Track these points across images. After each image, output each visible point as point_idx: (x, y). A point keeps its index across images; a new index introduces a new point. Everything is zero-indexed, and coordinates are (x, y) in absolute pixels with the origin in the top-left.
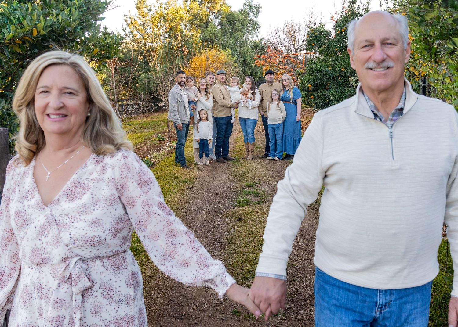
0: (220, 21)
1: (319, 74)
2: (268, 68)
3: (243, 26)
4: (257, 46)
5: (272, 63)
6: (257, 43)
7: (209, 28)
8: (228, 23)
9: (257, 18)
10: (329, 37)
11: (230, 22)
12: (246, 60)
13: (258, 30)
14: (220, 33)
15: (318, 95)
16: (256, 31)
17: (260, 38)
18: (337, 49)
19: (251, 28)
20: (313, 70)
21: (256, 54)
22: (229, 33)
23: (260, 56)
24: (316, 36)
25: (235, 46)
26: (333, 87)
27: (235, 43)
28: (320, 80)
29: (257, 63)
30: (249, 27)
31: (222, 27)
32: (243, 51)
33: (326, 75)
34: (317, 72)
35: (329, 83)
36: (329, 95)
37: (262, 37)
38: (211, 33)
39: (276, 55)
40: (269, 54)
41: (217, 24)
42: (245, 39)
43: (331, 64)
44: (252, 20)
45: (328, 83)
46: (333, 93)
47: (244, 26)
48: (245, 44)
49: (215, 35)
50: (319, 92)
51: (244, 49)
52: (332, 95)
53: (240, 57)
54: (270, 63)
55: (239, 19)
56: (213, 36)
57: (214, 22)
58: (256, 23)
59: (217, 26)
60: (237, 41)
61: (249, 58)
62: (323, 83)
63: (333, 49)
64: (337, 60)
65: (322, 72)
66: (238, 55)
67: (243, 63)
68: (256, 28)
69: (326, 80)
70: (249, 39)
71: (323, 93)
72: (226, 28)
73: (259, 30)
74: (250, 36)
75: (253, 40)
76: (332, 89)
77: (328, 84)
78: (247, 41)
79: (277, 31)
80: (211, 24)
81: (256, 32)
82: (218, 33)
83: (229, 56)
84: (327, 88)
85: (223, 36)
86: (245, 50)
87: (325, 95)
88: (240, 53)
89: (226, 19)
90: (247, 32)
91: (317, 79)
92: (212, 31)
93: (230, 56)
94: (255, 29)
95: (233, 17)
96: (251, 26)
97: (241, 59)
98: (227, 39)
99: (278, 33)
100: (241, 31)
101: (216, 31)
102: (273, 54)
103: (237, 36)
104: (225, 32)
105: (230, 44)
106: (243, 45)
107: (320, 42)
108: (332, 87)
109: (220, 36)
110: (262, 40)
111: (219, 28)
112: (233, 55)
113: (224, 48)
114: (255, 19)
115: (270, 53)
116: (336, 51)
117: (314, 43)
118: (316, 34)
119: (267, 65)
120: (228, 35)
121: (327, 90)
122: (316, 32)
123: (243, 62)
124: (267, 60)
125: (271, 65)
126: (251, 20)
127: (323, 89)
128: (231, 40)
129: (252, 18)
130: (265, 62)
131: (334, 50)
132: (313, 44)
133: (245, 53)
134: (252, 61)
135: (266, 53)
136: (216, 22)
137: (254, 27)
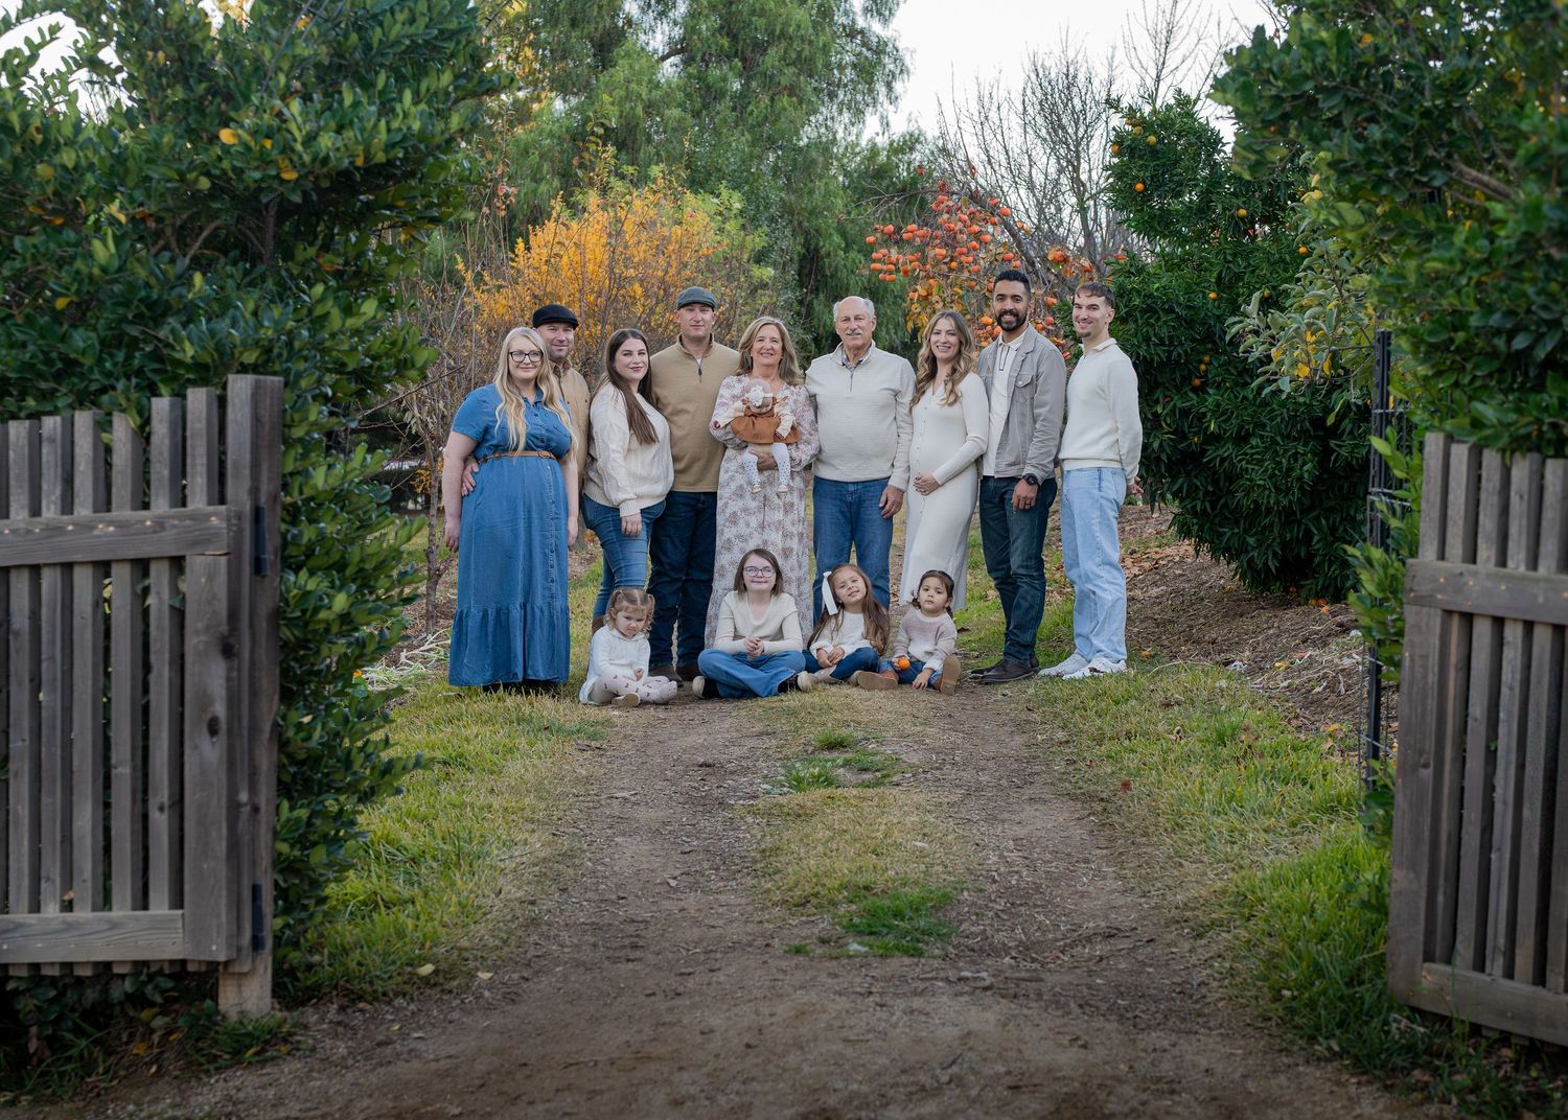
0: (678, 32)
1: (1159, 319)
2: (935, 291)
3: (805, 65)
4: (881, 173)
5: (954, 264)
6: (882, 158)
7: (620, 72)
8: (725, 42)
9: (885, 21)
10: (1210, 155)
11: (734, 38)
12: (817, 250)
13: (889, 86)
14: (680, 95)
15: (1155, 414)
16: (881, 89)
17: (899, 128)
18: (1243, 212)
19: (850, 73)
20: (1130, 300)
21: (875, 222)
22: (727, 102)
23: (899, 229)
24: (1153, 152)
25: (760, 174)
26: (1224, 381)
27: (760, 158)
28: (1162, 343)
29: (878, 266)
30: (841, 68)
31: (687, 63)
32: (805, 203)
33: (1190, 323)
34: (1150, 310)
35: (1207, 359)
36: (1204, 414)
37: (912, 128)
38: (628, 97)
39: (976, 228)
40: (940, 220)
41: (662, 49)
42: (814, 135)
43: (1219, 277)
44: (862, 32)
45: (1201, 362)
46: (1218, 405)
47: (811, 60)
48: (814, 162)
49: (650, 107)
50: (1157, 402)
51: (811, 192)
52: (1214, 412)
53: (788, 232)
54: (945, 268)
55: (786, 24)
56: (639, 110)
57: (643, 37)
58: (880, 49)
59: (664, 58)
60: (772, 143)
61: (837, 238)
62: (1177, 362)
63: (1224, 209)
64: (1246, 259)
65: (1171, 310)
66: (772, 220)
67: (801, 268)
68: (878, 74)
69: (1188, 346)
70: (840, 135)
71: (1179, 405)
72: (715, 72)
73: (898, 86)
74: (846, 117)
75: (863, 143)
76: (1218, 387)
77: (1203, 367)
78: (825, 147)
79: (987, 105)
80: (628, 45)
81: (882, 98)
82: (667, 100)
83: (727, 226)
84: (1197, 382)
85: (696, 114)
86: (817, 196)
87: (1185, 413)
88: (788, 210)
89: (715, 21)
90: (832, 96)
91: (1147, 339)
92: (633, 86)
93: (732, 226)
94: (870, 82)
95: (753, 12)
96: (854, 66)
97: (791, 244)
98: (716, 132)
99: (993, 115)
100: (792, 91)
101: (657, 85)
102: (960, 225)
103: (773, 117)
104: (703, 95)
105: (731, 161)
106: (805, 165)
107: (1172, 175)
108: (1219, 379)
109: (675, 113)
110: (911, 142)
111: (670, 70)
112: (750, 221)
113: (700, 180)
114: (876, 27)
115: (946, 216)
116: (1242, 219)
117: (1144, 183)
118: (1152, 139)
119: (928, 277)
120: (723, 107)
121: (1195, 390)
122: (1155, 133)
123: (803, 258)
124: (932, 252)
125: (952, 275)
126: (852, 32)
127: (1176, 387)
128: (740, 141)
129: (861, 23)
130: (923, 260)
131: (1232, 216)
132: (1139, 187)
133: (813, 213)
134: (853, 255)
135: (926, 215)
136: (659, 36)
137: (867, 71)
